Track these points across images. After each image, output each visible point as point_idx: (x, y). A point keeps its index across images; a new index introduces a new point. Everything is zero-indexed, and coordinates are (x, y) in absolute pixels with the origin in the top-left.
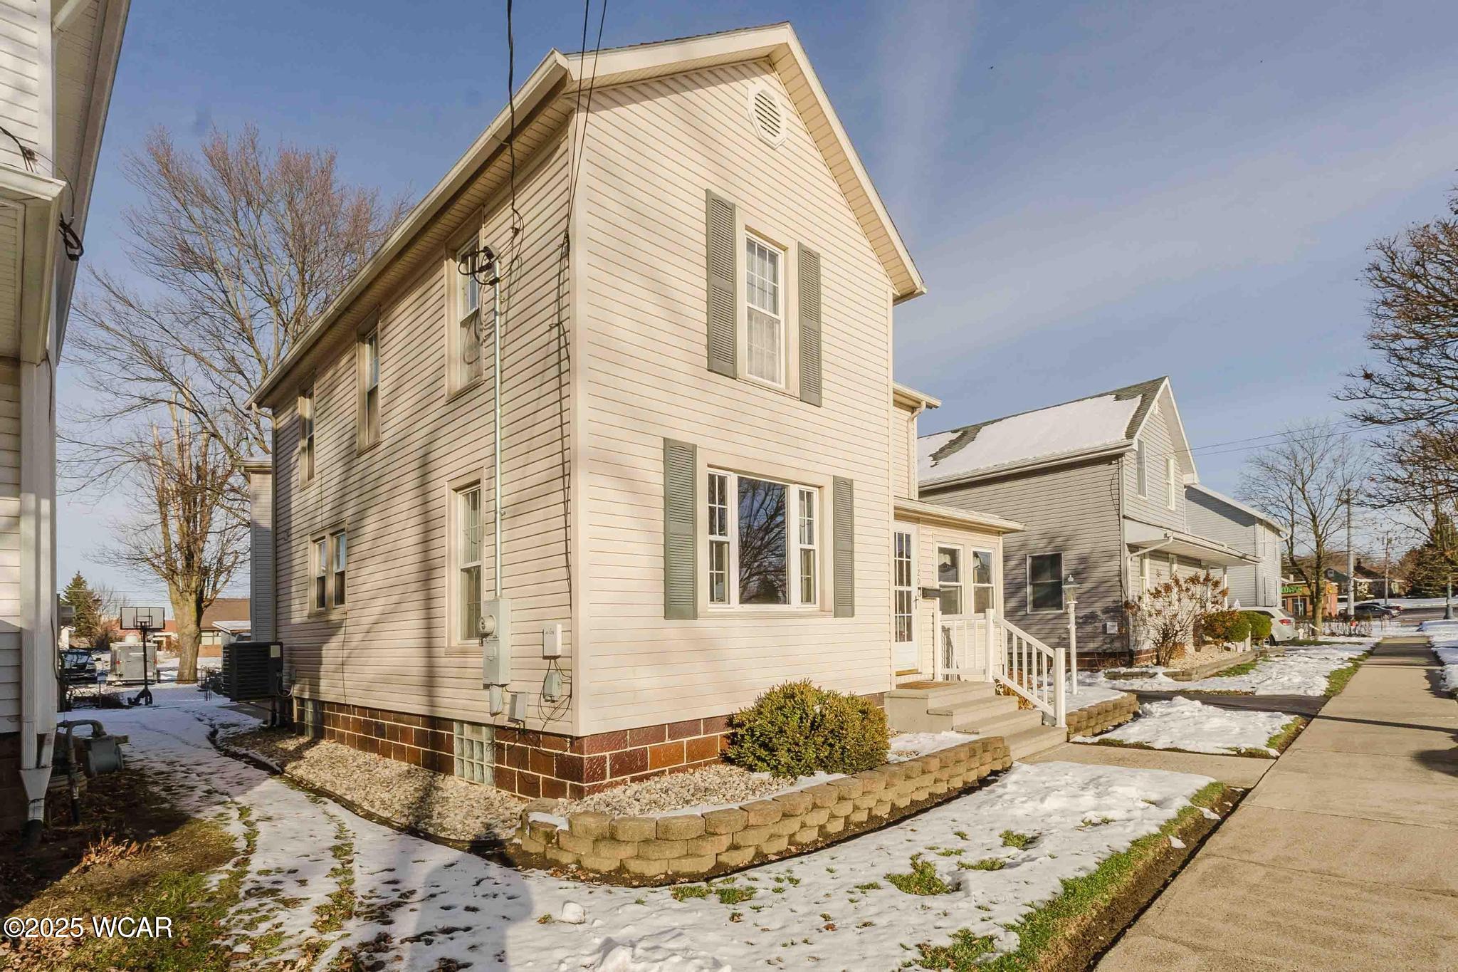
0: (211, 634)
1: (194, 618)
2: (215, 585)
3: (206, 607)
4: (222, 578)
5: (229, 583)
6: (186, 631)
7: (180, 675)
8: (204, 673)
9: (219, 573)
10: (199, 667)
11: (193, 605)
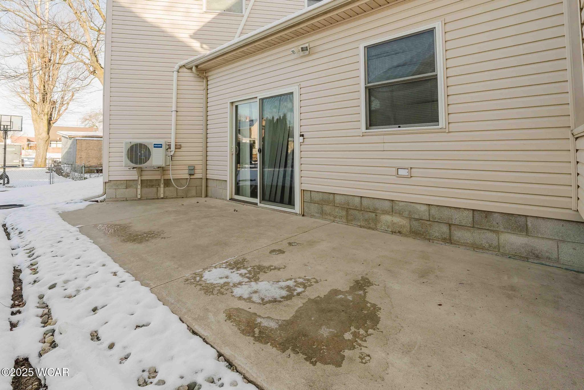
0: (56, 142)
1: (46, 129)
2: (59, 111)
3: (53, 123)
4: (63, 108)
5: (67, 111)
6: (41, 137)
7: (36, 162)
8: (50, 162)
9: (62, 104)
10: (47, 157)
11: (46, 122)
